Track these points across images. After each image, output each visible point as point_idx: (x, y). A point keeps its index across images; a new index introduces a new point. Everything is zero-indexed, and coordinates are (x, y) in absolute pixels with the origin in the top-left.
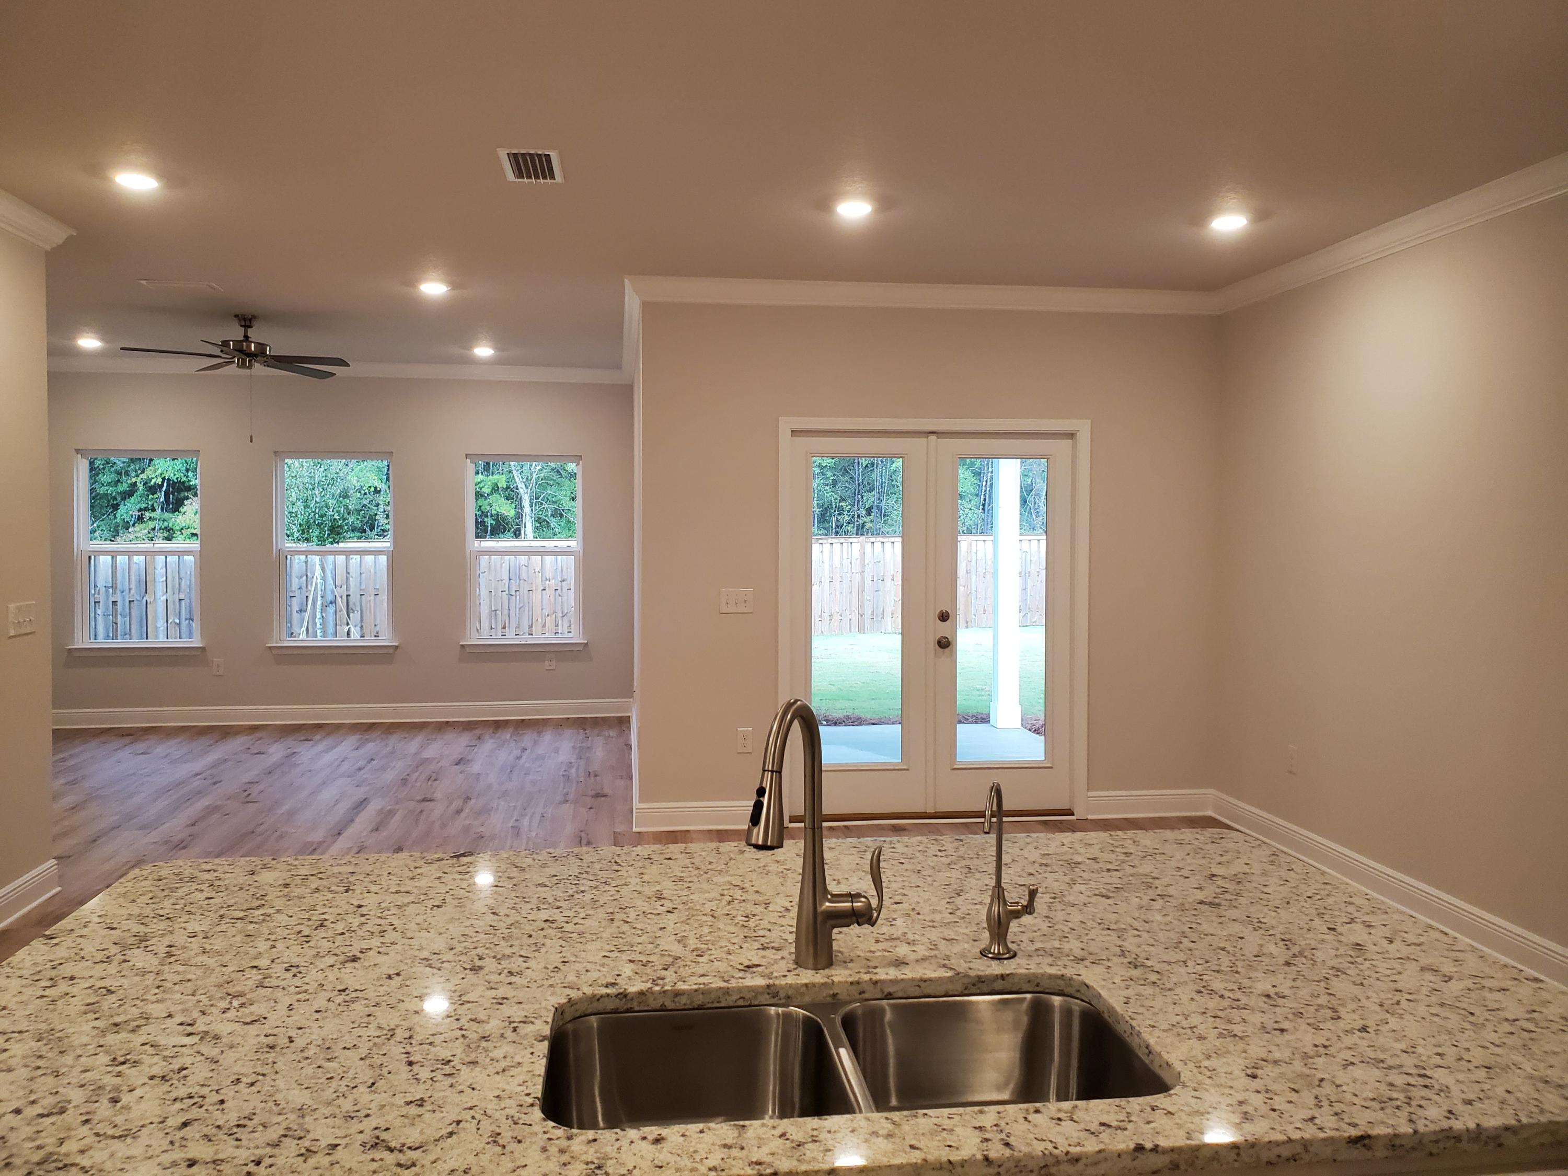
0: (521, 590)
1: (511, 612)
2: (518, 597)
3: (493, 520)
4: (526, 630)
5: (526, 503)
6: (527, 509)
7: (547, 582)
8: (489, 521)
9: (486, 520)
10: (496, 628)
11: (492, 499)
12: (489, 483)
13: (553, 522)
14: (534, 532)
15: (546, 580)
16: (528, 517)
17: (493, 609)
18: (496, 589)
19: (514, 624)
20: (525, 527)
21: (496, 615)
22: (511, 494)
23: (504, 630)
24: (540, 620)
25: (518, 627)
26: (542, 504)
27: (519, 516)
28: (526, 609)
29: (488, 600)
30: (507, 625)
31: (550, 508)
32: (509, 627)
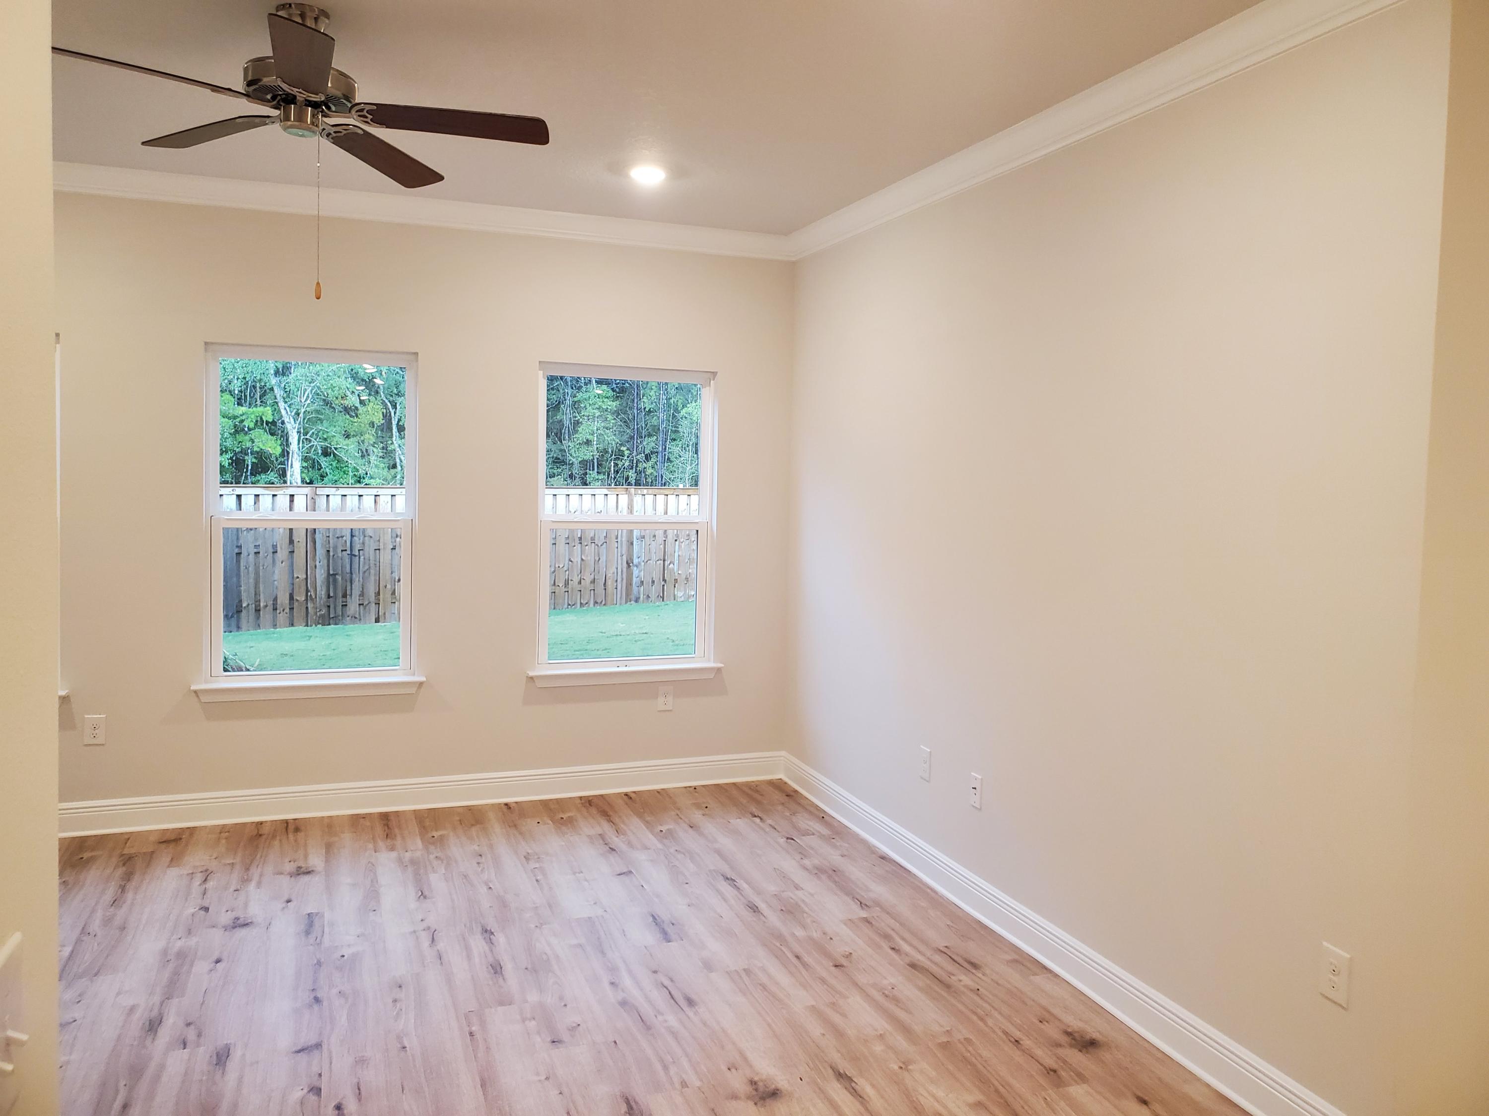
0: (366, 549)
1: (354, 576)
2: (362, 558)
3: (255, 457)
4: (372, 598)
5: (294, 438)
6: (294, 446)
7: (398, 539)
8: (250, 460)
9: (246, 458)
10: (335, 597)
11: (254, 434)
12: (253, 416)
13: (324, 462)
14: (302, 472)
15: (397, 536)
16: (295, 456)
17: (331, 572)
18: (335, 548)
19: (356, 591)
20: (292, 467)
21: (335, 581)
22: (274, 428)
23: (344, 599)
24: (389, 586)
25: (362, 594)
26: (310, 441)
27: (285, 453)
28: (372, 571)
29: (326, 561)
30: (348, 593)
31: (318, 444)
32: (351, 595)
